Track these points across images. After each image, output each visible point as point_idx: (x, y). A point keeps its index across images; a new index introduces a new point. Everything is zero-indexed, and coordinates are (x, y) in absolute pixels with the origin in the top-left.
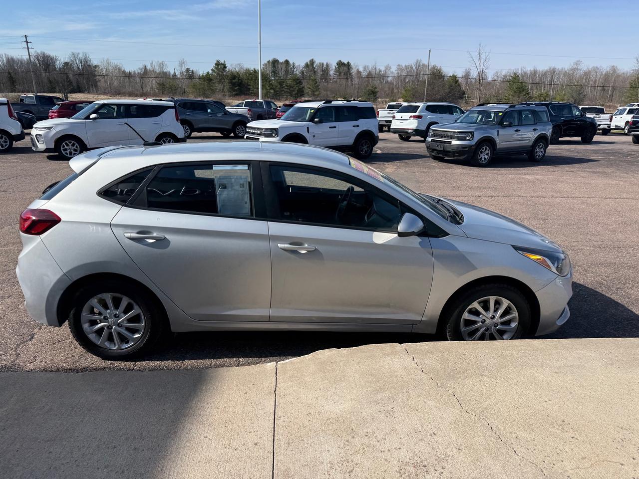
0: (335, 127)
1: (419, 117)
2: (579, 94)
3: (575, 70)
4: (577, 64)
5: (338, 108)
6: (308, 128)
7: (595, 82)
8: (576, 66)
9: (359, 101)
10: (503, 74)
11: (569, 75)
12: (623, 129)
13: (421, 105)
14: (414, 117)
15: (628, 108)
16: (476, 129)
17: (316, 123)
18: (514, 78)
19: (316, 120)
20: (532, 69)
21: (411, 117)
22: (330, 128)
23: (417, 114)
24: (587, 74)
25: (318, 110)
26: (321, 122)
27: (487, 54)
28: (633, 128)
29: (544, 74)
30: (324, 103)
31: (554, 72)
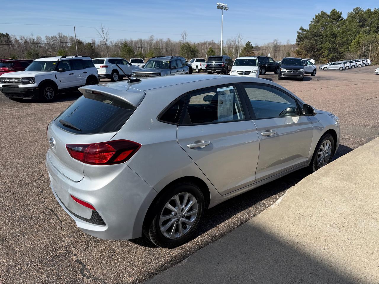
0: (73, 74)
1: (106, 67)
2: (160, 53)
3: (151, 40)
4: (152, 37)
5: (71, 61)
6: (55, 75)
7: (162, 47)
8: (151, 38)
9: (83, 56)
10: (115, 42)
11: (150, 43)
12: (196, 70)
13: (105, 59)
14: (103, 67)
15: (195, 59)
16: (162, 71)
17: (60, 71)
18: (124, 44)
19: (59, 69)
20: (130, 40)
21: (100, 66)
22: (70, 74)
23: (104, 65)
24: (158, 42)
25: (58, 63)
26: (64, 70)
27: (107, 30)
28: (208, 68)
29: (137, 43)
30: (61, 58)
31: (142, 42)
